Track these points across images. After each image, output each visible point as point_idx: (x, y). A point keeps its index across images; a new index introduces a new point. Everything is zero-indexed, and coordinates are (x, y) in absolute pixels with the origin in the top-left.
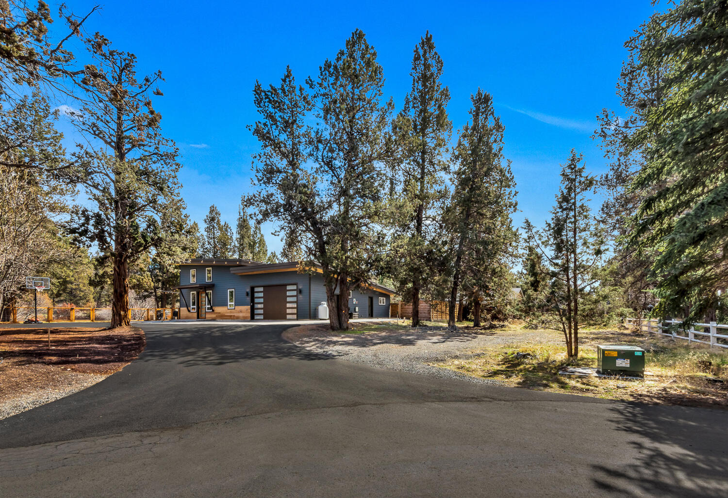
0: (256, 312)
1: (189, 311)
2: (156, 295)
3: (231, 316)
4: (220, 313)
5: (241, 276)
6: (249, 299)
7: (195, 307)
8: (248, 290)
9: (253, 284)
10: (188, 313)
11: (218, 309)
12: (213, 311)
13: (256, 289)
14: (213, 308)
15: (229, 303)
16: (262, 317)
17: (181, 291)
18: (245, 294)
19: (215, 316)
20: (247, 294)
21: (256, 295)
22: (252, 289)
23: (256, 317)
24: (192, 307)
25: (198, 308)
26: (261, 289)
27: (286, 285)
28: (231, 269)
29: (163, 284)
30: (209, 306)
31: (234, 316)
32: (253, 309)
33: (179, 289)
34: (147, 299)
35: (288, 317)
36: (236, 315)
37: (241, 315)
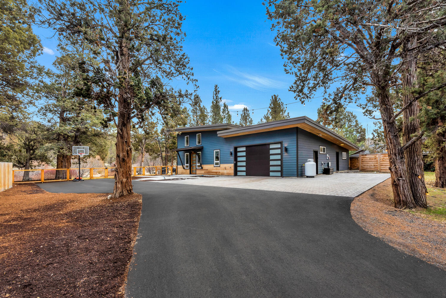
0: (239, 169)
1: (184, 168)
2: (162, 157)
3: (216, 172)
4: (207, 170)
5: (225, 138)
6: (232, 158)
7: (188, 165)
8: (232, 150)
9: (236, 145)
10: (183, 169)
11: (205, 167)
12: (202, 168)
13: (239, 149)
14: (202, 166)
15: (215, 162)
16: (244, 173)
17: (178, 153)
18: (230, 154)
19: (203, 172)
20: (231, 154)
21: (239, 154)
22: (236, 149)
23: (239, 173)
24: (186, 165)
25: (191, 166)
26: (244, 149)
27: (269, 144)
28: (218, 132)
29: (166, 148)
30: (199, 164)
31: (219, 172)
32: (236, 166)
33: (177, 151)
34: (157, 159)
35: (271, 174)
36: (221, 171)
37: (225, 172)
